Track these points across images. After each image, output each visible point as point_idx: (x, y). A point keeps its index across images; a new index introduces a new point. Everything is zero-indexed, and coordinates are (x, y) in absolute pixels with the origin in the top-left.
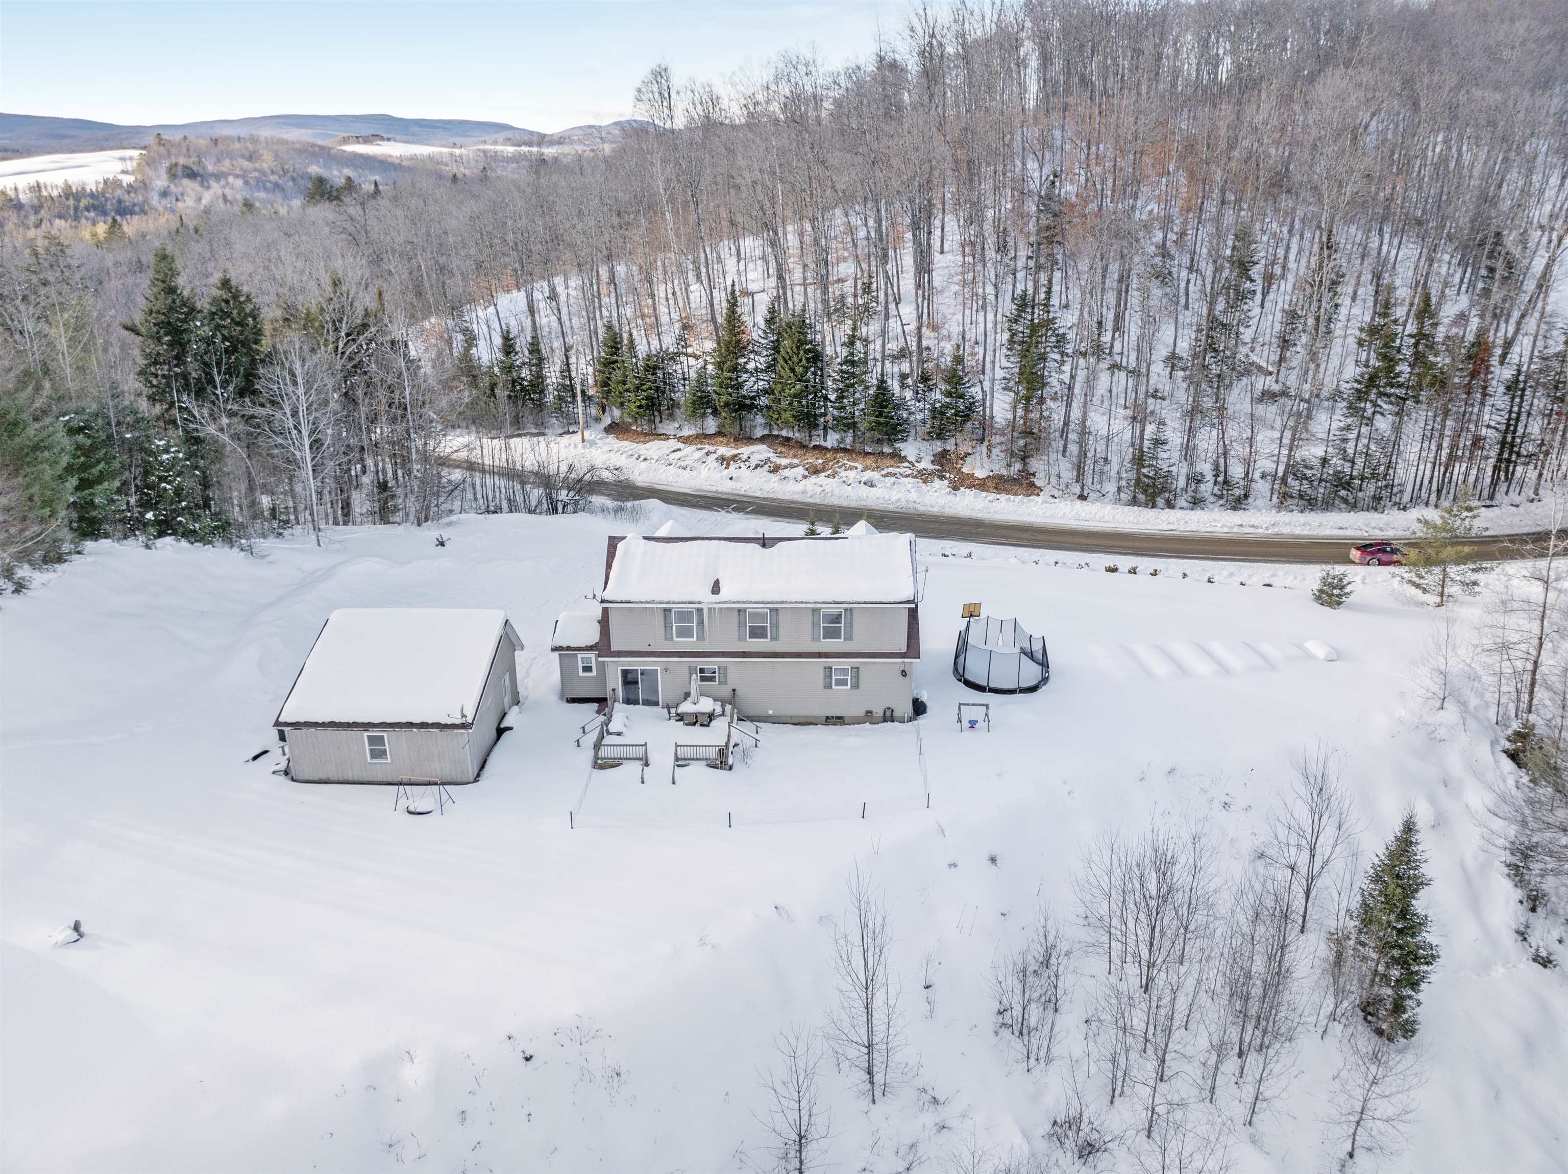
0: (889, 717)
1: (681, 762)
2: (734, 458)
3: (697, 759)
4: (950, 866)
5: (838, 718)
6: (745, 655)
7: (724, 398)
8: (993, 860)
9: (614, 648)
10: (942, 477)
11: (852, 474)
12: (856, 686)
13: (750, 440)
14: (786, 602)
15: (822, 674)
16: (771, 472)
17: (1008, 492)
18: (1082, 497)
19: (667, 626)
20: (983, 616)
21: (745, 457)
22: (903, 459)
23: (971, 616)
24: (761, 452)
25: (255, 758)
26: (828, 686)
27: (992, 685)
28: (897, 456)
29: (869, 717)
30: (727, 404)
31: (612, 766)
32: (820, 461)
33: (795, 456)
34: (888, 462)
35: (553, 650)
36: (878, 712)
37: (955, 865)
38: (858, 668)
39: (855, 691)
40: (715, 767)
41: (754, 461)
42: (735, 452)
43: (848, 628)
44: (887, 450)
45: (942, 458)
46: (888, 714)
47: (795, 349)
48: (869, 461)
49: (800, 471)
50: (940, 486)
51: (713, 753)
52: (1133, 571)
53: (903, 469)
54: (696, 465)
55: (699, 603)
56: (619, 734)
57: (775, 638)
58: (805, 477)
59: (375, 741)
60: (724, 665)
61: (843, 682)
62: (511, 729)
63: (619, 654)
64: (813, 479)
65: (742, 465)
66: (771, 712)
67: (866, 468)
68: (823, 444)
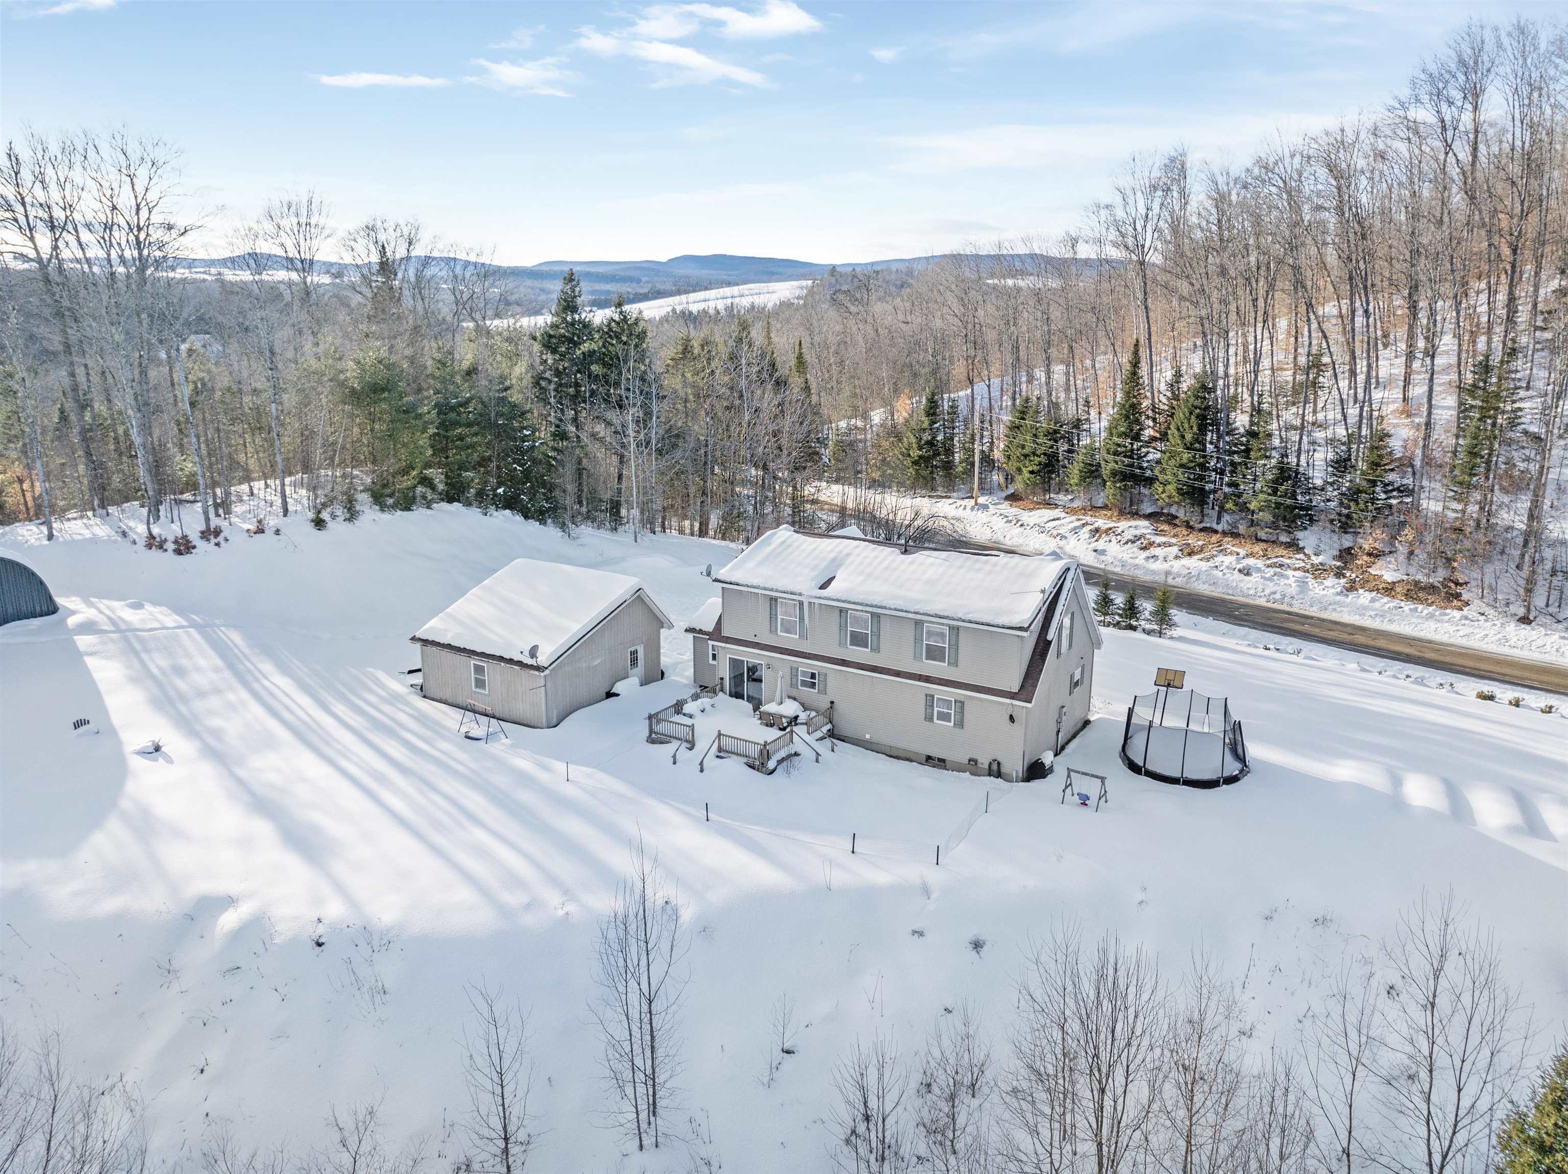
0: (996, 771)
1: (722, 753)
2: (1108, 531)
3: (738, 754)
4: (914, 932)
5: (940, 760)
6: (843, 663)
7: (1112, 465)
8: (977, 945)
9: (725, 633)
10: (1339, 575)
11: (1229, 560)
12: (960, 724)
13: (1136, 515)
14: (885, 608)
15: (923, 702)
16: (1142, 549)
17: (1420, 601)
18: (1525, 620)
19: (773, 617)
20: (1187, 687)
21: (1119, 530)
22: (1300, 550)
23: (1169, 685)
24: (1143, 526)
25: (410, 672)
26: (929, 718)
27: (1150, 767)
28: (1294, 546)
29: (972, 767)
30: (1114, 473)
31: (662, 743)
32: (1200, 543)
33: (1175, 536)
34: (1281, 551)
35: (686, 631)
36: (984, 762)
37: (921, 934)
38: (962, 703)
39: (958, 730)
40: (752, 767)
41: (1128, 535)
42: (1112, 525)
43: (953, 651)
44: (1284, 538)
45: (1346, 555)
46: (995, 767)
47: (1187, 414)
48: (1258, 548)
49: (1175, 550)
50: (1332, 585)
51: (754, 751)
52: (1517, 704)
53: (1297, 560)
54: (1067, 535)
55: (800, 594)
56: (691, 716)
57: (876, 649)
58: (1177, 557)
59: (479, 670)
60: (824, 671)
61: (944, 717)
62: (618, 695)
63: (728, 640)
64: (1186, 561)
65: (1113, 539)
66: (868, 736)
67: (1251, 555)
68: (1215, 526)
